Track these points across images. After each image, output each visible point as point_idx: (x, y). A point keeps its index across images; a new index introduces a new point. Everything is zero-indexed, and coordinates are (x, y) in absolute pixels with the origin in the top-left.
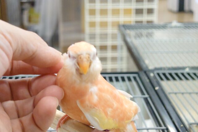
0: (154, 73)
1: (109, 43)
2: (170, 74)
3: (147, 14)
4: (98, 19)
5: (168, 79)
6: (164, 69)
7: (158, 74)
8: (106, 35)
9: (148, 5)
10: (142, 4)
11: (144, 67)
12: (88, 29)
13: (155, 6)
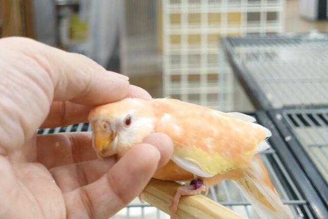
0: (282, 115)
1: (204, 69)
2: (310, 116)
3: (266, 21)
4: (185, 29)
5: (306, 124)
6: (300, 107)
7: (290, 116)
8: (198, 56)
9: (268, 6)
10: (258, 5)
11: (265, 104)
12: (168, 48)
13: (280, 8)
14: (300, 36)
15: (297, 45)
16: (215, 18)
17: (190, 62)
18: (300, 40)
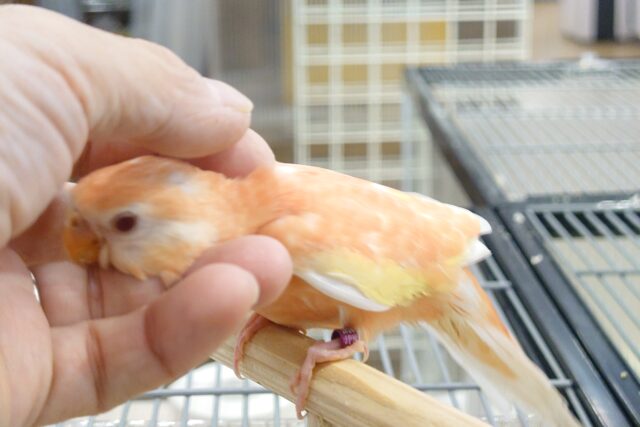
0: (524, 214)
1: (374, 133)
2: (580, 216)
3: (494, 39)
4: (337, 55)
5: (573, 232)
6: (560, 199)
7: (540, 217)
8: (363, 107)
9: (498, 9)
10: (480, 7)
11: (492, 194)
12: (303, 92)
13: (522, 13)
14: (561, 65)
15: (556, 81)
16: (394, 33)
17: (347, 119)
18: (560, 72)
